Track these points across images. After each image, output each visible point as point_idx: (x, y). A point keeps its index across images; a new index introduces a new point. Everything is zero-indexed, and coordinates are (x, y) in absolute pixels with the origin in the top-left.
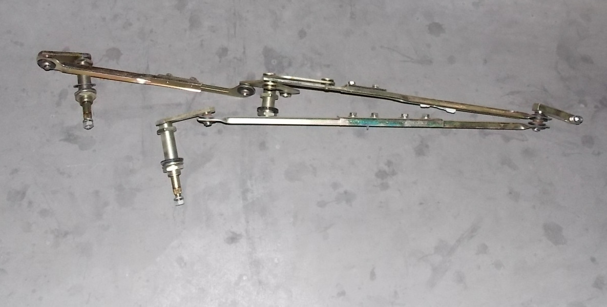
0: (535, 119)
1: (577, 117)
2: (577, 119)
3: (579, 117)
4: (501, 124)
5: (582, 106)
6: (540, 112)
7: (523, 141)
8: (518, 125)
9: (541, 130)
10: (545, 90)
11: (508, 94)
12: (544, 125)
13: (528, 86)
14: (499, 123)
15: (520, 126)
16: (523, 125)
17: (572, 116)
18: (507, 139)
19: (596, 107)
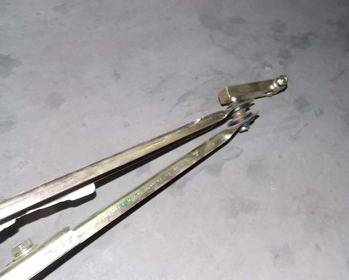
0: (233, 115)
1: (277, 79)
2: (280, 82)
3: (282, 77)
4: (193, 154)
5: (268, 69)
6: (234, 99)
7: (238, 156)
8: (220, 136)
9: (251, 127)
10: (220, 73)
11: (177, 104)
12: (250, 114)
13: (196, 78)
14: (190, 153)
15: (222, 137)
16: (227, 132)
17: (270, 82)
18: (217, 170)
19: (281, 63)
